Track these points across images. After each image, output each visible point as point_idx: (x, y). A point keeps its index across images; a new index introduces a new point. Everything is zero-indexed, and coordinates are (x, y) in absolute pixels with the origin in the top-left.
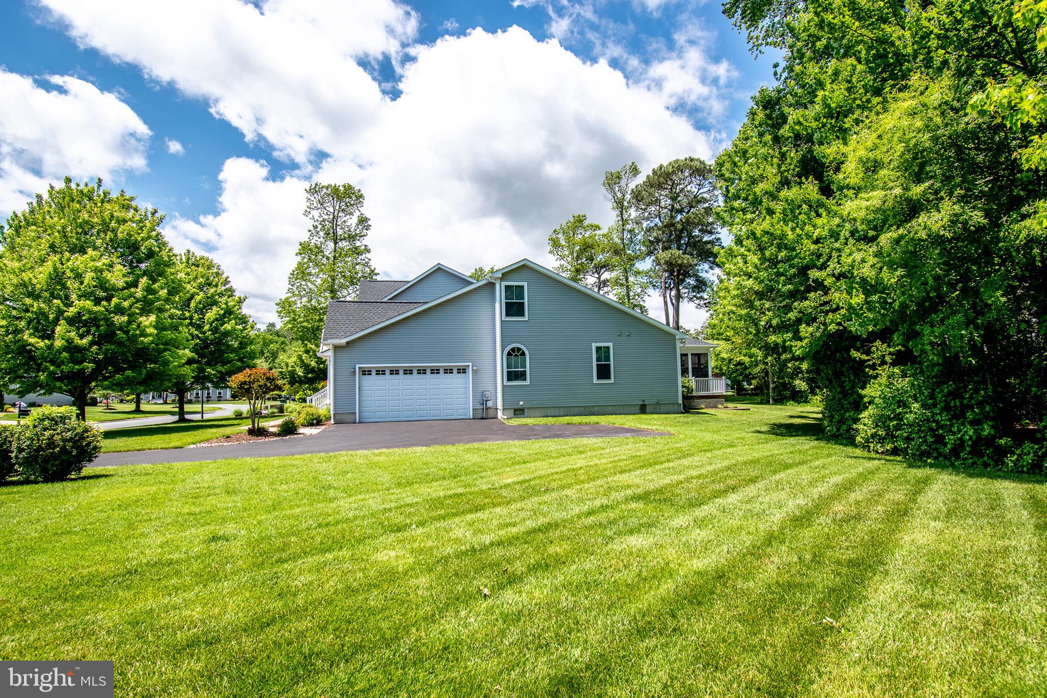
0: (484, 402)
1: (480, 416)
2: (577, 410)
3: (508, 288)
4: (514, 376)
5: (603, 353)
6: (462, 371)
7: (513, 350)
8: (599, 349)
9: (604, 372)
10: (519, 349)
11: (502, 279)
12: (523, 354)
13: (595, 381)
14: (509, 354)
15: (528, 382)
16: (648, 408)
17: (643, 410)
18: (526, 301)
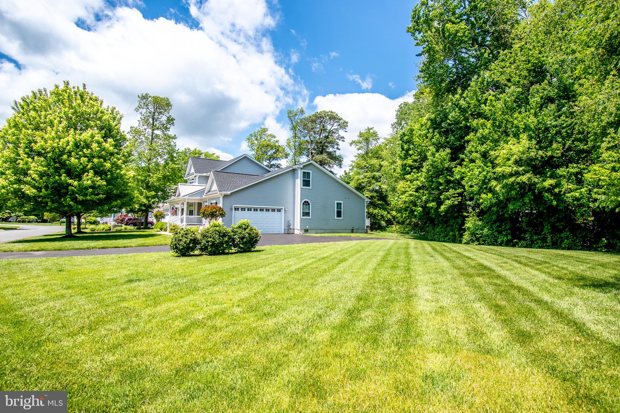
0: (289, 226)
1: (286, 232)
2: (328, 231)
3: (304, 173)
4: (306, 214)
5: (339, 205)
6: (279, 210)
7: (305, 202)
8: (337, 203)
9: (339, 214)
10: (307, 202)
11: (302, 169)
12: (309, 204)
13: (336, 218)
14: (303, 204)
15: (310, 217)
16: (354, 231)
17: (352, 231)
18: (311, 180)
